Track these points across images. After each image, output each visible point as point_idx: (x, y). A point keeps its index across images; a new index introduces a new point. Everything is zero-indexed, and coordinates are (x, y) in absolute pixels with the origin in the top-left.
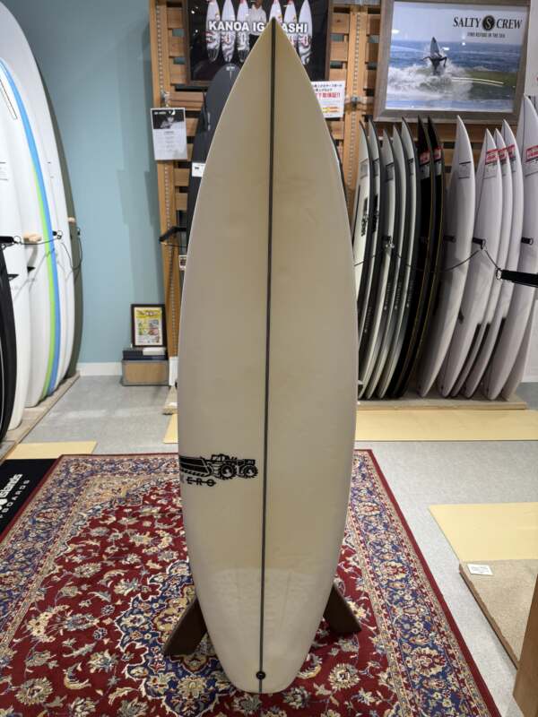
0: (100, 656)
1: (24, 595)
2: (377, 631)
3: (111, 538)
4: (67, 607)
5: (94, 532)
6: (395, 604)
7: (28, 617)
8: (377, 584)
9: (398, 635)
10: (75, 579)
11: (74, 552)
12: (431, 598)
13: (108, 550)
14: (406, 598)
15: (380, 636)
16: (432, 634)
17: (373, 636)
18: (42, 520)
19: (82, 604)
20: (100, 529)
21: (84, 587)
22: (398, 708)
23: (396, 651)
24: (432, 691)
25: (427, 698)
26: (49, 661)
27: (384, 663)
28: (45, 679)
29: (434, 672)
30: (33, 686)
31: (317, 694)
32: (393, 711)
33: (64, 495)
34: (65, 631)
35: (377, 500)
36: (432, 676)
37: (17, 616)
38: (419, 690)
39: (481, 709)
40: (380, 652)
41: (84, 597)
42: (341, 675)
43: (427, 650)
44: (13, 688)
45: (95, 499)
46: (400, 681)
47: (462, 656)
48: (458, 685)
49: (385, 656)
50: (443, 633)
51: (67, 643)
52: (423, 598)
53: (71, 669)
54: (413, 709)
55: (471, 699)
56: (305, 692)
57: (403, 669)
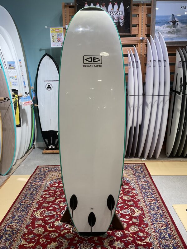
0: (57, 222)
1: (32, 206)
2: (145, 217)
3: (57, 190)
4: (46, 209)
5: (52, 188)
6: (151, 210)
7: (34, 211)
8: (145, 204)
9: (152, 218)
10: (47, 202)
11: (46, 194)
12: (164, 208)
13: (57, 193)
14: (155, 208)
15: (146, 218)
16: (163, 218)
17: (144, 218)
18: (34, 185)
19: (50, 208)
20: (54, 188)
21: (50, 204)
22: (151, 237)
23: (151, 222)
24: (162, 233)
25: (160, 235)
26: (42, 223)
27: (147, 226)
28: (41, 228)
29: (163, 228)
30: (38, 229)
31: (125, 233)
32: (149, 238)
33: (40, 178)
34: (45, 215)
35: (146, 180)
36: (162, 229)
37: (31, 211)
38: (158, 233)
39: (177, 238)
40: (146, 223)
41: (51, 206)
42: (133, 228)
43: (161, 222)
44: (32, 230)
45: (51, 179)
46: (152, 230)
47: (172, 224)
48: (170, 232)
49: (147, 224)
50: (167, 218)
51: (47, 219)
52: (160, 208)
53: (49, 225)
54: (156, 237)
55: (174, 235)
56: (122, 233)
57: (153, 227)
